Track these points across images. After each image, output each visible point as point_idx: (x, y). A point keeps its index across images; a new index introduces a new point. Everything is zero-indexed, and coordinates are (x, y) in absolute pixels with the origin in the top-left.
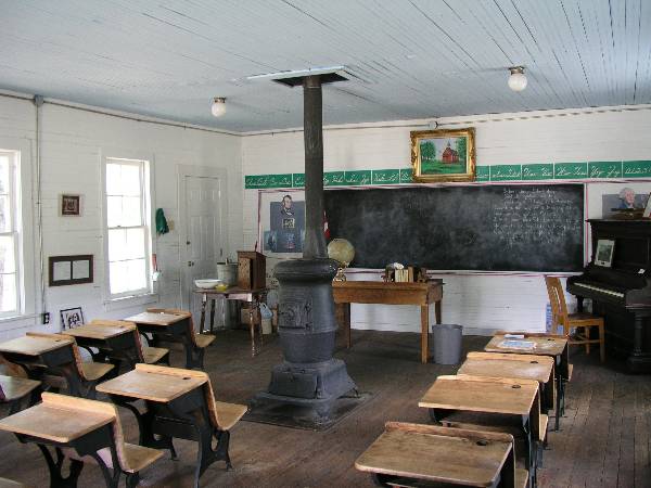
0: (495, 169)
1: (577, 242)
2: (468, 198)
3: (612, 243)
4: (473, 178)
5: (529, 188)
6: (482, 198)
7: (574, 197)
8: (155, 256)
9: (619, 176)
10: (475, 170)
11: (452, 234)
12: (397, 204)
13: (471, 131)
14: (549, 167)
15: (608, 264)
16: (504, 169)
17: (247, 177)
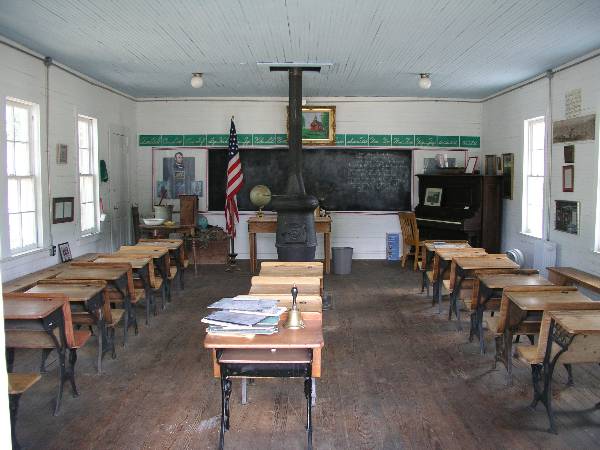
0: (349, 137)
1: (406, 190)
2: (329, 158)
3: (440, 191)
4: (333, 143)
5: (374, 152)
6: (339, 158)
7: (406, 159)
8: (101, 200)
9: (435, 145)
10: (335, 136)
11: (317, 184)
12: (272, 161)
13: (333, 108)
14: (388, 137)
15: (439, 204)
16: (356, 137)
17: (141, 137)
